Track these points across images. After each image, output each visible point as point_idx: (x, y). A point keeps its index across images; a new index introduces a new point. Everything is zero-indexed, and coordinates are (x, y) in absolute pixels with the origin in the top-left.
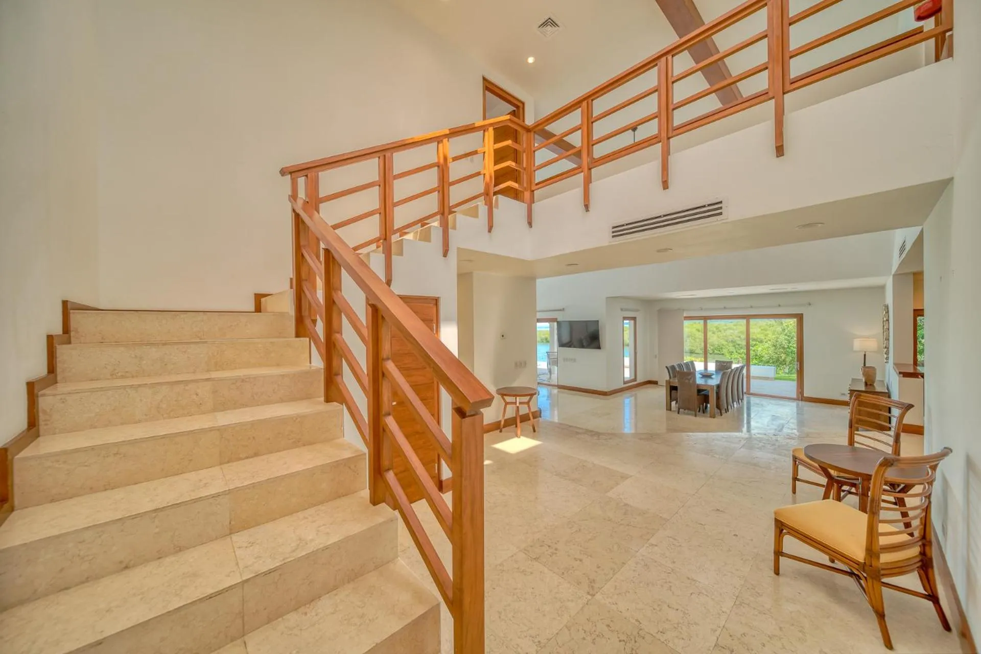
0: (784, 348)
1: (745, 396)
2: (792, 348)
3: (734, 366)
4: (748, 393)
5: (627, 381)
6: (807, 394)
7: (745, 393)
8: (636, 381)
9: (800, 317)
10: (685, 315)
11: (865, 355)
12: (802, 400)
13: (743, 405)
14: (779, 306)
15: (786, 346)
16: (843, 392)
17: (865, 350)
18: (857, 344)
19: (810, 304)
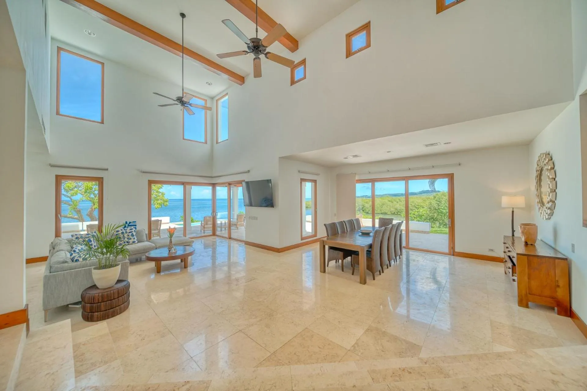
0: (436, 209)
1: (404, 251)
2: (441, 209)
3: (395, 222)
4: (407, 247)
5: (304, 238)
6: (457, 250)
7: (405, 248)
8: (316, 236)
9: (451, 177)
10: (357, 178)
11: (513, 212)
12: (453, 255)
13: (401, 261)
14: (433, 167)
15: (437, 208)
16: (491, 248)
17: (513, 207)
18: (505, 201)
19: (460, 165)
